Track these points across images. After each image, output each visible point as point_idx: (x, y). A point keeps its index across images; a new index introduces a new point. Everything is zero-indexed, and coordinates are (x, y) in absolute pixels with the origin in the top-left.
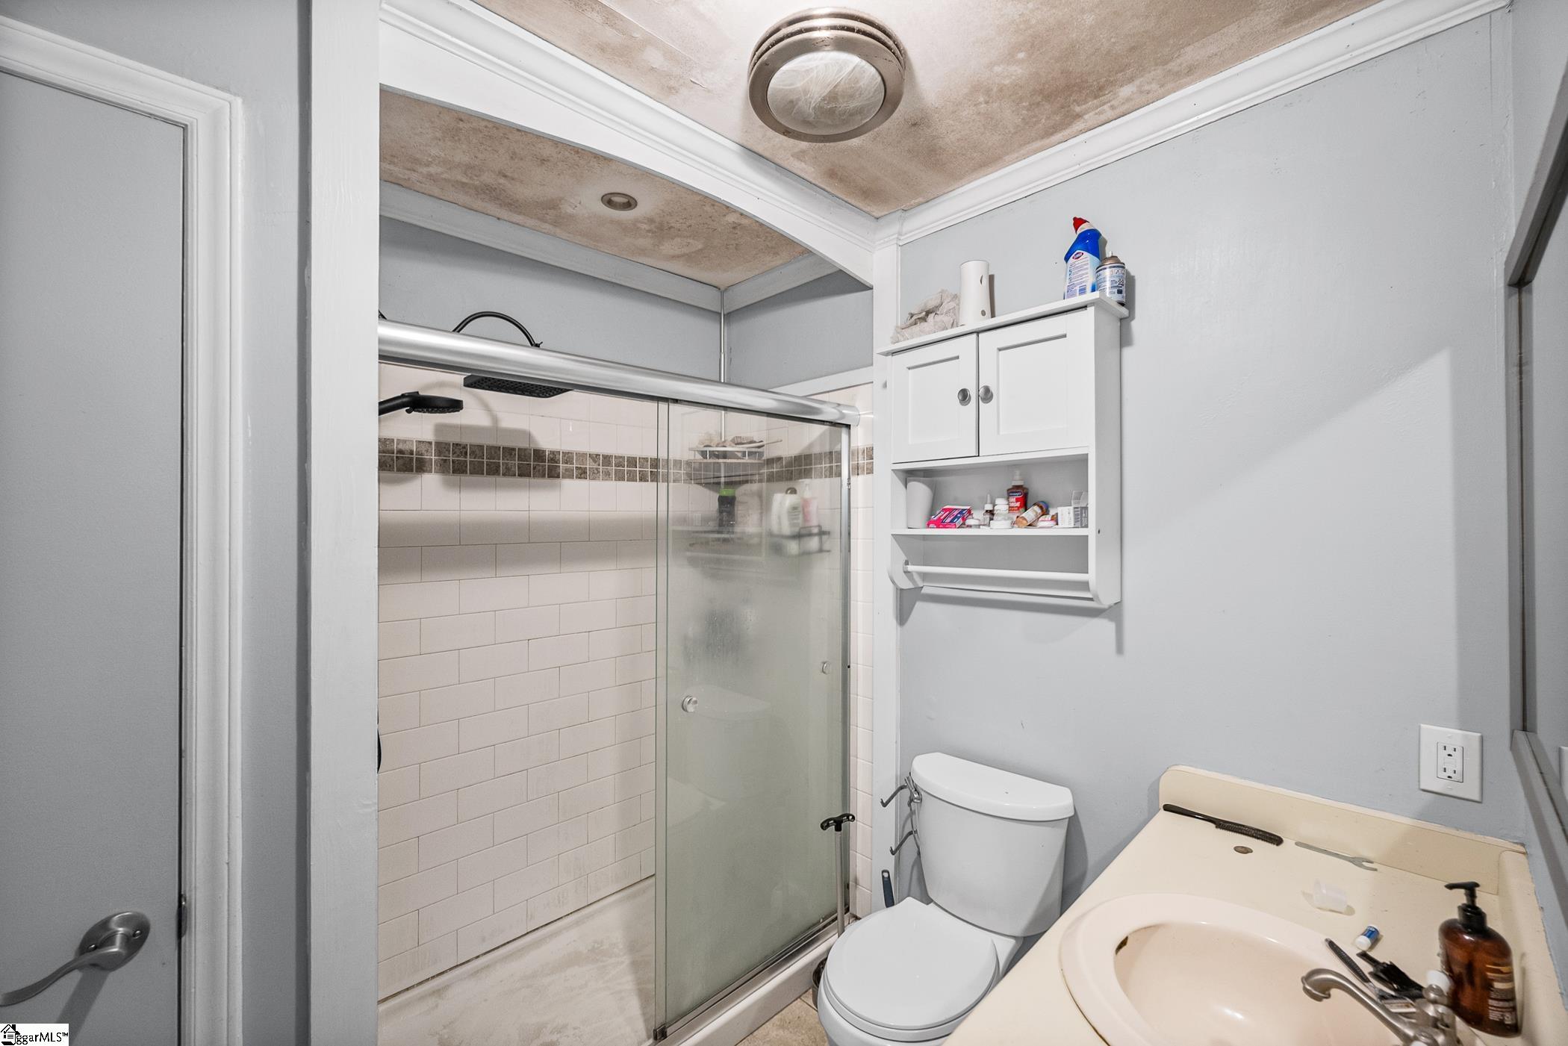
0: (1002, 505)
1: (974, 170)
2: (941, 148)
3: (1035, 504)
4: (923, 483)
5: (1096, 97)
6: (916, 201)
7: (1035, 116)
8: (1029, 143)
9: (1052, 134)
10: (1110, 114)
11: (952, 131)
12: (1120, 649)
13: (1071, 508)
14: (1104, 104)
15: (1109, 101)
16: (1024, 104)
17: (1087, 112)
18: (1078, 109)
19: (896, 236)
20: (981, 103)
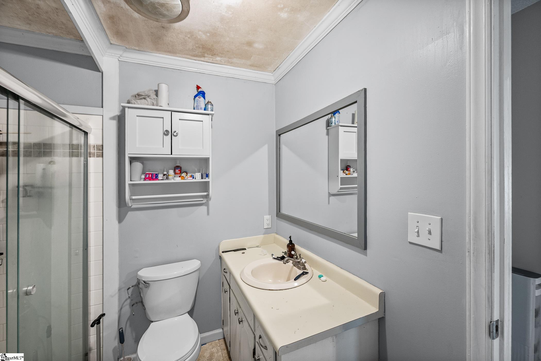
0: (171, 172)
1: (165, 51)
2: (163, 39)
3: (183, 172)
4: (140, 162)
5: (212, 55)
6: (135, 48)
7: (196, 50)
8: (187, 55)
9: (195, 57)
10: (211, 61)
11: (172, 37)
12: (208, 214)
13: (200, 173)
14: (212, 58)
15: (213, 58)
16: (197, 45)
17: (207, 57)
18: (206, 55)
19: (119, 56)
20: (187, 37)
